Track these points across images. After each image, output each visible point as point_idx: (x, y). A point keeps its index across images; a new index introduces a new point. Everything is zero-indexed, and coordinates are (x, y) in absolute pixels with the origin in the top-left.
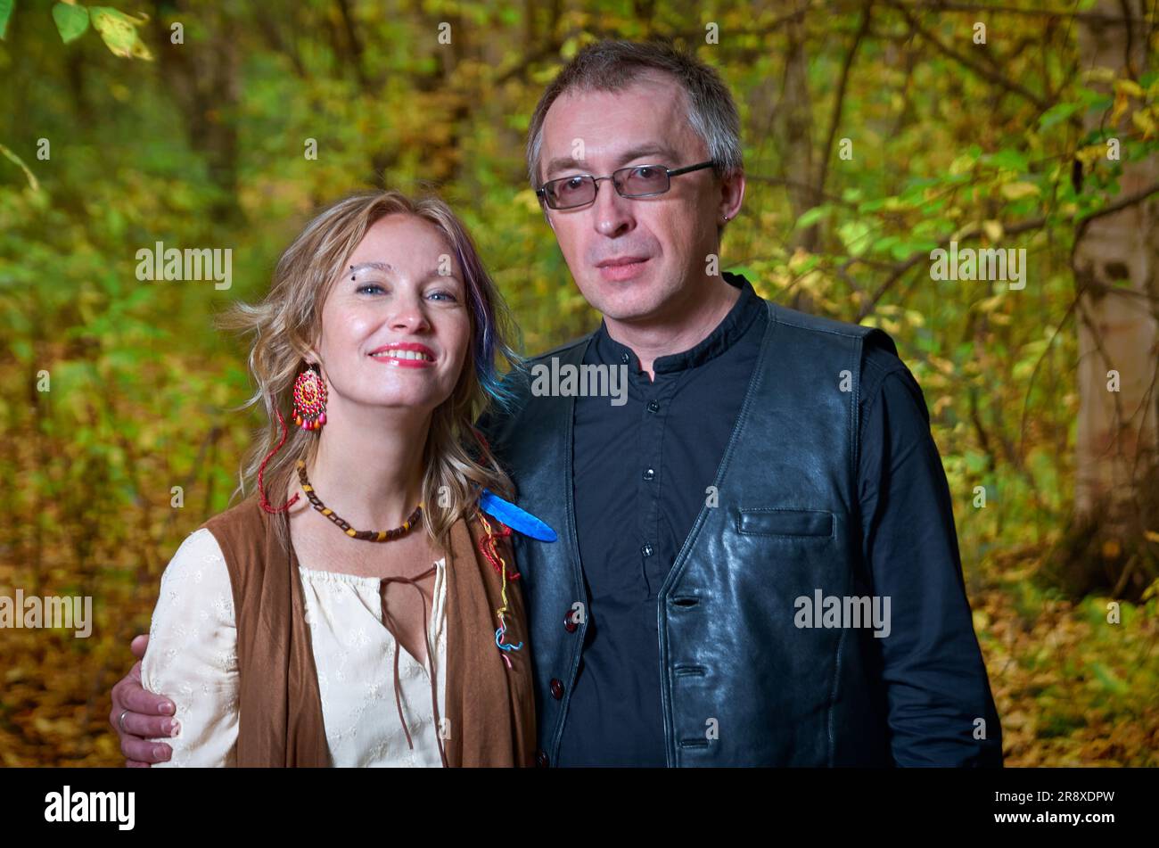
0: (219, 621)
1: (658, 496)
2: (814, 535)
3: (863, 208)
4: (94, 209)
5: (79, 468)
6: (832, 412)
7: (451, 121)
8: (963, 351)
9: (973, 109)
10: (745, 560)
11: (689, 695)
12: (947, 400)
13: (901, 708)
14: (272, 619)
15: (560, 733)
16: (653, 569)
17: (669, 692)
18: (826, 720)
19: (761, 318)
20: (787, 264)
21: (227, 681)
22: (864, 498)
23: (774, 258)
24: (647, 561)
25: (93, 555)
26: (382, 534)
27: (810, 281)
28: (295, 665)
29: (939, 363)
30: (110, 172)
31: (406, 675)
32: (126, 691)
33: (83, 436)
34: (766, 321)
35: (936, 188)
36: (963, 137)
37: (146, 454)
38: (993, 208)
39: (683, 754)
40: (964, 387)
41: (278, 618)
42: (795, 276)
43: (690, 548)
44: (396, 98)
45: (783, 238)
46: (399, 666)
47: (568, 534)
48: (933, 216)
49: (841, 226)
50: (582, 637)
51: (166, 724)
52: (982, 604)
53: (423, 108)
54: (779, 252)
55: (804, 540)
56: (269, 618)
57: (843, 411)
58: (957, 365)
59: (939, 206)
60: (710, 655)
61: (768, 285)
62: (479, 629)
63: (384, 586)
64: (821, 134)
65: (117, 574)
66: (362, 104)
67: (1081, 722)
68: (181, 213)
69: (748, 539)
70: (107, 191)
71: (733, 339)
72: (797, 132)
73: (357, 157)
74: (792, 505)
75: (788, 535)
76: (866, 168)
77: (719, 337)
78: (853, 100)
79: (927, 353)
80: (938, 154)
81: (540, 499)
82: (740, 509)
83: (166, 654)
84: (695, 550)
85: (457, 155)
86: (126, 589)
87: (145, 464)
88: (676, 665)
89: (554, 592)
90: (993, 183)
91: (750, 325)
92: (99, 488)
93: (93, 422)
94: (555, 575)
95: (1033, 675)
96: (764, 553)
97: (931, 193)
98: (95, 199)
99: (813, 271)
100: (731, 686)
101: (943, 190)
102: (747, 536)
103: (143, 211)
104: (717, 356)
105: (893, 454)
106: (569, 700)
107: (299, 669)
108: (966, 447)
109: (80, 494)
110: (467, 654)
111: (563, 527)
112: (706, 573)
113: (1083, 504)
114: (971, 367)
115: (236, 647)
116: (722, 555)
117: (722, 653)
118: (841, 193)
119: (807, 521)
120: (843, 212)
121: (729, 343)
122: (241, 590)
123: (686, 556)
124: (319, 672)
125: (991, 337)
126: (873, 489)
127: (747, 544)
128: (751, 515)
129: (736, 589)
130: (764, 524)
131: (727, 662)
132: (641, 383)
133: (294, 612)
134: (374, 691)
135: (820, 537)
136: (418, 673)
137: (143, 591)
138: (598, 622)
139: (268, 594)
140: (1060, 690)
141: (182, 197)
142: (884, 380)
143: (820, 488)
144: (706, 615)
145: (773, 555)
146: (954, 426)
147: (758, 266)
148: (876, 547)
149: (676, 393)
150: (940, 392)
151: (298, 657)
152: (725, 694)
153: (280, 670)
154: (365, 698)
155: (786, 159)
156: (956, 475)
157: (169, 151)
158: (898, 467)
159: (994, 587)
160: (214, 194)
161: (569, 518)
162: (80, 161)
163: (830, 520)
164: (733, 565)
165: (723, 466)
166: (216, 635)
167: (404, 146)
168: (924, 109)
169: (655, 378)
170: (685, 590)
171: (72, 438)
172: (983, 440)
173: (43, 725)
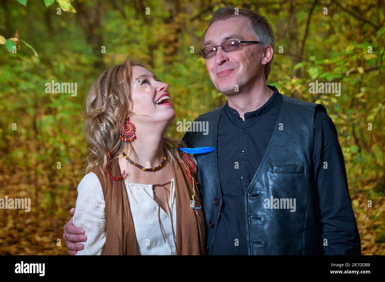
0: (99, 202)
1: (245, 159)
2: (298, 173)
3: (316, 63)
4: (55, 64)
5: (50, 151)
6: (305, 132)
7: (175, 33)
8: (350, 111)
9: (353, 29)
10: (274, 181)
11: (256, 227)
12: (345, 128)
13: (327, 232)
14: (117, 200)
15: (213, 239)
16: (244, 184)
17: (249, 225)
18: (302, 236)
19: (281, 100)
20: (290, 82)
21: (102, 222)
22: (315, 161)
23: (286, 79)
24: (242, 182)
25: (55, 181)
26: (154, 169)
27: (298, 88)
28: (125, 216)
29: (342, 115)
30: (60, 51)
31: (162, 218)
32: (68, 227)
33: (51, 141)
34: (282, 101)
35: (341, 56)
36: (350, 38)
37: (73, 147)
38: (360, 63)
39: (254, 247)
40: (350, 123)
41: (119, 199)
42: (293, 86)
43: (256, 177)
44: (157, 26)
45: (289, 73)
46: (160, 215)
47: (215, 172)
48: (340, 66)
49: (309, 69)
50: (220, 207)
51: (82, 237)
52: (356, 198)
53: (166, 29)
54: (288, 78)
55: (295, 175)
56: (116, 200)
57: (308, 131)
58: (348, 116)
59: (342, 62)
60: (263, 213)
61: (284, 89)
62: (186, 202)
63: (154, 187)
64: (301, 37)
65: (63, 187)
66: (145, 28)
68: (84, 65)
69: (275, 174)
70: (59, 57)
71: (271, 107)
72: (293, 37)
73: (144, 46)
74: (291, 163)
75: (289, 173)
76: (316, 49)
77: (266, 106)
78: (312, 26)
79: (338, 112)
80: (342, 44)
81: (206, 161)
82: (273, 164)
83: (80, 214)
84: (258, 178)
85: (178, 45)
86: (66, 192)
87: (72, 150)
88: (251, 217)
89: (210, 192)
90: (361, 54)
91: (277, 103)
92: (57, 158)
93: (55, 136)
94: (211, 186)
95: (374, 222)
96: (281, 179)
97: (340, 57)
98: (55, 60)
99: (299, 85)
100: (269, 224)
101: (343, 57)
102: (276, 173)
103: (71, 64)
104: (265, 113)
105: (325, 146)
106: (216, 228)
107: (127, 217)
108: (351, 144)
109: (50, 160)
110: (183, 211)
111: (213, 170)
112: (261, 185)
114: (353, 117)
115: (105, 211)
116: (267, 179)
117: (267, 213)
118: (308, 57)
119: (296, 168)
120: (309, 64)
121: (270, 108)
122: (106, 191)
123: (254, 180)
124: (133, 217)
125: (360, 107)
126: (318, 158)
127: (275, 176)
128: (277, 166)
129: (271, 191)
130: (281, 169)
131: (268, 216)
132: (240, 122)
133: (124, 197)
134: (152, 223)
135: (300, 174)
136: (167, 217)
137: (72, 193)
138: (225, 202)
139: (115, 192)
140: (384, 227)
141: (84, 59)
142: (322, 121)
143: (300, 157)
144: (261, 200)
145: (284, 180)
146: (347, 137)
147: (280, 82)
148: (319, 177)
149: (252, 125)
150: (342, 125)
151: (126, 212)
152: (268, 226)
153: (120, 217)
154: (149, 226)
155: (290, 46)
156: (348, 154)
157: (79, 44)
158: (326, 151)
159: (361, 192)
160: (95, 58)
161: (216, 167)
162: (49, 48)
163: (304, 168)
164: (271, 183)
165: (267, 150)
166: (98, 207)
167: (159, 42)
168: (336, 29)
169: (245, 120)
170: (254, 191)
171: (48, 142)
172: (357, 142)
173: (38, 239)
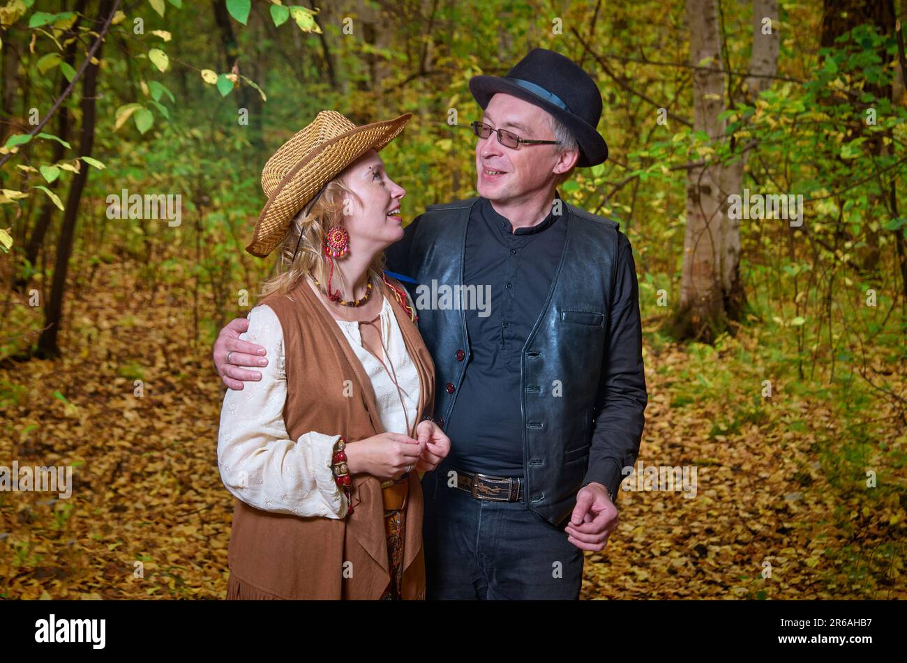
2: (595, 325)
10: (564, 336)
11: (533, 401)
16: (508, 334)
17: (524, 399)
24: (504, 330)
26: (358, 302)
43: (537, 327)
50: (466, 364)
63: (361, 325)
67: (690, 401)
74: (587, 310)
75: (584, 325)
82: (562, 310)
88: (528, 386)
89: (450, 338)
94: (451, 330)
95: (666, 378)
96: (573, 333)
106: (457, 395)
112: (544, 340)
113: (684, 297)
119: (593, 318)
128: (567, 313)
130: (574, 319)
135: (597, 326)
140: (679, 385)
144: (543, 362)
163: (602, 318)
170: (534, 348)
173: (201, 385)
